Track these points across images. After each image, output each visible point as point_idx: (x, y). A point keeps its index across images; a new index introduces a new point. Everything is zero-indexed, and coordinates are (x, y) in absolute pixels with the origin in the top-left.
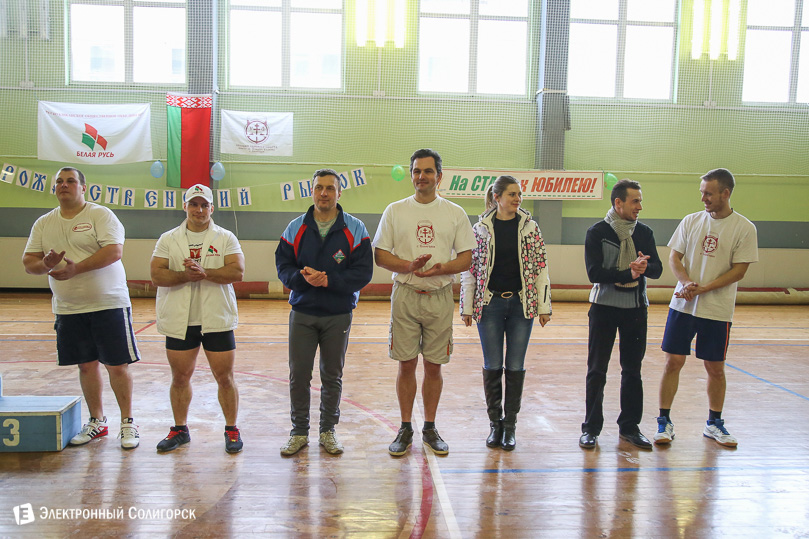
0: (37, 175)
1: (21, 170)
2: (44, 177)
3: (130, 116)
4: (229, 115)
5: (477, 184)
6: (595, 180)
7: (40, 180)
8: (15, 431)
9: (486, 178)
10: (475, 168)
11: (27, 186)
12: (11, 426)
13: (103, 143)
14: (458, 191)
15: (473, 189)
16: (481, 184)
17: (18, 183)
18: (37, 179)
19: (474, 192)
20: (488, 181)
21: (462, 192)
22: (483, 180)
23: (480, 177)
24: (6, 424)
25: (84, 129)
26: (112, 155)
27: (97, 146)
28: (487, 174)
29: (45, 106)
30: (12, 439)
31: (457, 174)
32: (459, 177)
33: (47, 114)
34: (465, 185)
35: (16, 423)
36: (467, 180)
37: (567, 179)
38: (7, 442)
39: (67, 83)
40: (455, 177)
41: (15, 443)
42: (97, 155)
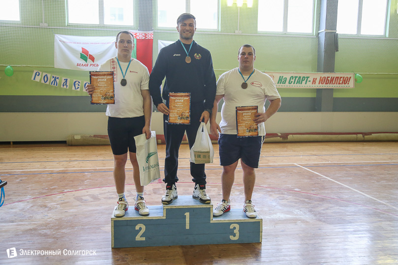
0: (53, 77)
1: (44, 74)
2: (58, 78)
3: (108, 43)
4: (163, 43)
5: (291, 80)
6: (350, 77)
7: (55, 80)
8: (236, 231)
9: (296, 77)
10: (290, 72)
11: (48, 83)
12: (235, 228)
13: (92, 59)
14: (282, 84)
15: (289, 83)
16: (293, 80)
17: (43, 81)
18: (54, 79)
19: (290, 85)
20: (297, 79)
21: (284, 85)
22: (294, 78)
23: (293, 77)
24: (231, 227)
25: (81, 50)
26: (97, 65)
27: (89, 60)
28: (296, 75)
29: (59, 38)
30: (234, 236)
31: (281, 75)
32: (282, 77)
33: (60, 43)
34: (286, 81)
35: (237, 226)
36: (286, 78)
37: (336, 77)
38: (232, 238)
39: (66, 25)
40: (280, 77)
41: (236, 238)
42: (89, 65)
